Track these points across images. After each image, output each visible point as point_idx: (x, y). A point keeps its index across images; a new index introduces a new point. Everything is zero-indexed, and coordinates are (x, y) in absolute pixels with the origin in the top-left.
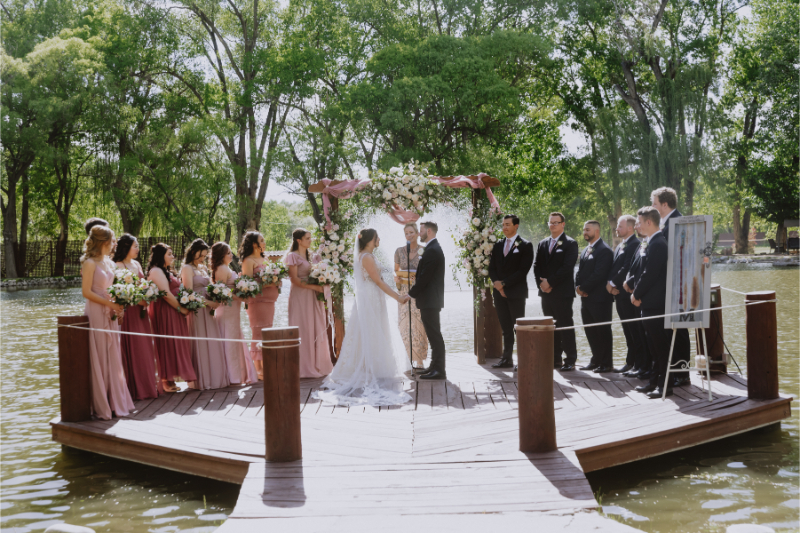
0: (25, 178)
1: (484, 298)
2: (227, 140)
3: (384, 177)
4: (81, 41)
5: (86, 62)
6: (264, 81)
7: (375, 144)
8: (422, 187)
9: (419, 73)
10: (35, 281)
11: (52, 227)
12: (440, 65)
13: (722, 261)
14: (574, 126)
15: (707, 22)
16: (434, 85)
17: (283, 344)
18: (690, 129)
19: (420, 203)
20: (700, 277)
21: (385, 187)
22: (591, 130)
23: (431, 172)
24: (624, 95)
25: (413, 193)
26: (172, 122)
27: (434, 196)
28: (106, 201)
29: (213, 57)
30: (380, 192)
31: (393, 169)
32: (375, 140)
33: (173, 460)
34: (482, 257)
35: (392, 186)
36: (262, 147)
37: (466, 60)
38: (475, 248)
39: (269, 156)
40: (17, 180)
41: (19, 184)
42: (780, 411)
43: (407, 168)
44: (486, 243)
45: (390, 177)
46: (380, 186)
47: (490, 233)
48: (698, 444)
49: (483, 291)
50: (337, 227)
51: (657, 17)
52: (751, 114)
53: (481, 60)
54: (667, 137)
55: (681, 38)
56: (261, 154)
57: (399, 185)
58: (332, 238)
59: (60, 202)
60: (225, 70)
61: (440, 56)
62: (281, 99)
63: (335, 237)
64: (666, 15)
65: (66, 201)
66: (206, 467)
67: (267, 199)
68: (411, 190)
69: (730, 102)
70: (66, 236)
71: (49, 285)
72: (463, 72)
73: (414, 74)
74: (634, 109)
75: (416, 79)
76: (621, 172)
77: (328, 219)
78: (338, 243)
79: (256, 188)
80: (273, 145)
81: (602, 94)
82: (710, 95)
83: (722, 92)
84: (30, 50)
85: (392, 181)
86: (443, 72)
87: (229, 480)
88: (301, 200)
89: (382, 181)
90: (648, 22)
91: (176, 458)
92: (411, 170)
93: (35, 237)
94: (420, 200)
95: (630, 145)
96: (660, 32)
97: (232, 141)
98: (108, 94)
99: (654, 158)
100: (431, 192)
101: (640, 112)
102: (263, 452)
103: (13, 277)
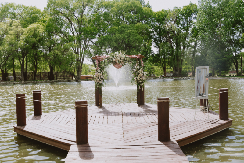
0: (27, 57)
1: (140, 88)
2: (74, 48)
3: (113, 55)
4: (40, 25)
5: (41, 29)
6: (83, 35)
7: (109, 50)
8: (123, 58)
9: (120, 34)
10: (28, 82)
11: (33, 69)
12: (125, 32)
13: (189, 78)
14: (155, 47)
15: (186, 23)
16: (123, 36)
17: (82, 106)
18: (182, 48)
19: (123, 62)
20: (205, 84)
21: (113, 58)
22: (159, 48)
23: (126, 54)
24: (167, 39)
25: (121, 59)
26: (62, 44)
27: (127, 60)
28: (46, 63)
29: (71, 30)
30: (112, 59)
31: (116, 53)
32: (109, 49)
33: (48, 141)
34: (140, 77)
35: (115, 57)
36: (83, 50)
37: (131, 31)
38: (138, 75)
39: (84, 52)
40: (24, 57)
41: (25, 58)
42: (230, 124)
43: (119, 53)
44: (141, 73)
45: (115, 55)
46: (112, 58)
47: (142, 71)
48: (209, 135)
49: (140, 87)
50: (100, 69)
51: (175, 21)
52: (196, 45)
53: (134, 30)
54: (177, 49)
55: (180, 26)
56: (82, 52)
57: (117, 57)
58: (99, 72)
59: (35, 63)
60: (74, 32)
61: (124, 30)
62: (87, 39)
63: (99, 71)
64: (177, 21)
65: (36, 63)
66: (58, 144)
67: (84, 63)
68: (120, 59)
69: (191, 41)
70: (36, 71)
71: (32, 83)
72: (130, 33)
73: (118, 34)
74: (169, 43)
75: (119, 35)
76: (166, 57)
77: (98, 66)
78: (100, 73)
79: (81, 60)
80: (85, 50)
81: (162, 39)
82: (186, 40)
83: (190, 39)
84: (28, 27)
85: (115, 56)
86: (125, 33)
87: (64, 149)
88: (92, 63)
89: (112, 56)
90: (173, 23)
91: (49, 140)
92: (121, 53)
93: (29, 71)
94: (123, 61)
95: (168, 51)
96: (175, 25)
97: (75, 49)
98: (46, 37)
99: (174, 54)
100: (126, 59)
101: (170, 44)
102: (75, 140)
103: (23, 80)
